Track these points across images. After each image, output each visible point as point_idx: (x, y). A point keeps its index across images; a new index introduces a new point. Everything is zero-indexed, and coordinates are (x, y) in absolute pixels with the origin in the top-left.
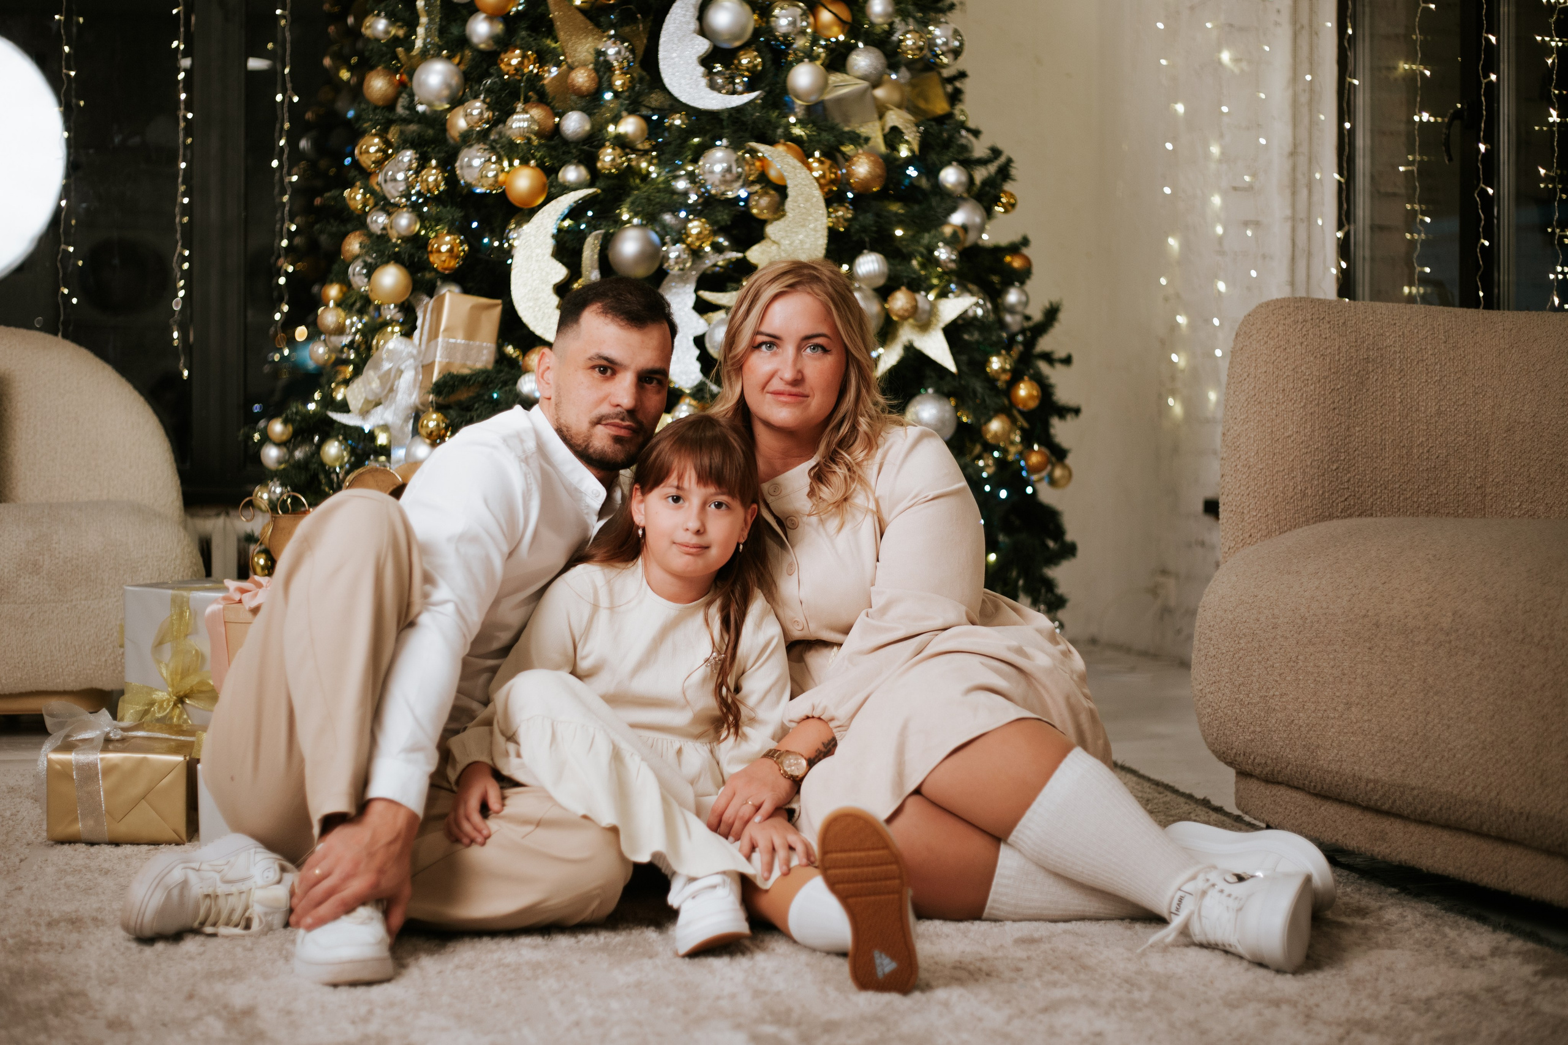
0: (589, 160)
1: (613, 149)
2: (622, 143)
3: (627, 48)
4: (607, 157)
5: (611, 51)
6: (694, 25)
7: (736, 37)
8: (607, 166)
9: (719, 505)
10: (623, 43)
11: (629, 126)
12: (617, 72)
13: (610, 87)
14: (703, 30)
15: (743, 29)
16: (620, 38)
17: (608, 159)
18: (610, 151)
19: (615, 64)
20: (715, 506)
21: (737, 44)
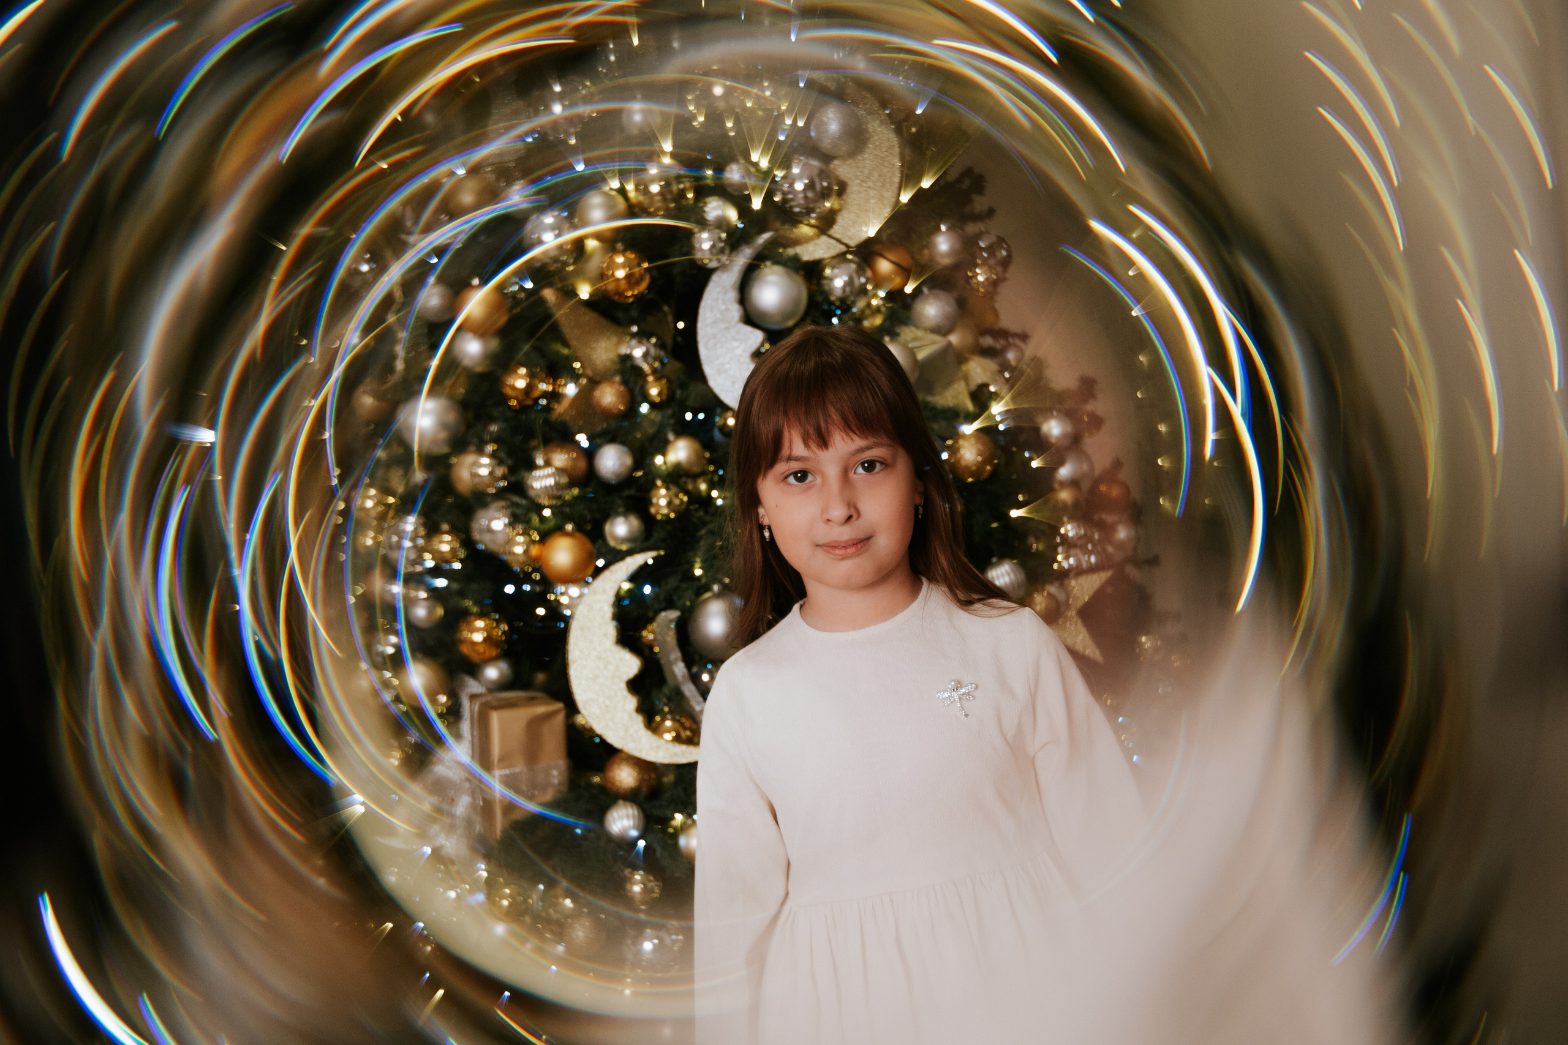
0: (639, 505)
1: (668, 489)
2: (677, 477)
3: (655, 345)
4: (662, 500)
5: (638, 352)
6: (736, 311)
7: (789, 316)
8: (665, 511)
9: (870, 466)
10: (648, 338)
11: (680, 452)
12: (651, 379)
13: (646, 398)
14: (751, 318)
15: (796, 302)
16: (642, 336)
17: (663, 502)
18: (663, 491)
19: (646, 368)
20: (864, 468)
21: (791, 323)
